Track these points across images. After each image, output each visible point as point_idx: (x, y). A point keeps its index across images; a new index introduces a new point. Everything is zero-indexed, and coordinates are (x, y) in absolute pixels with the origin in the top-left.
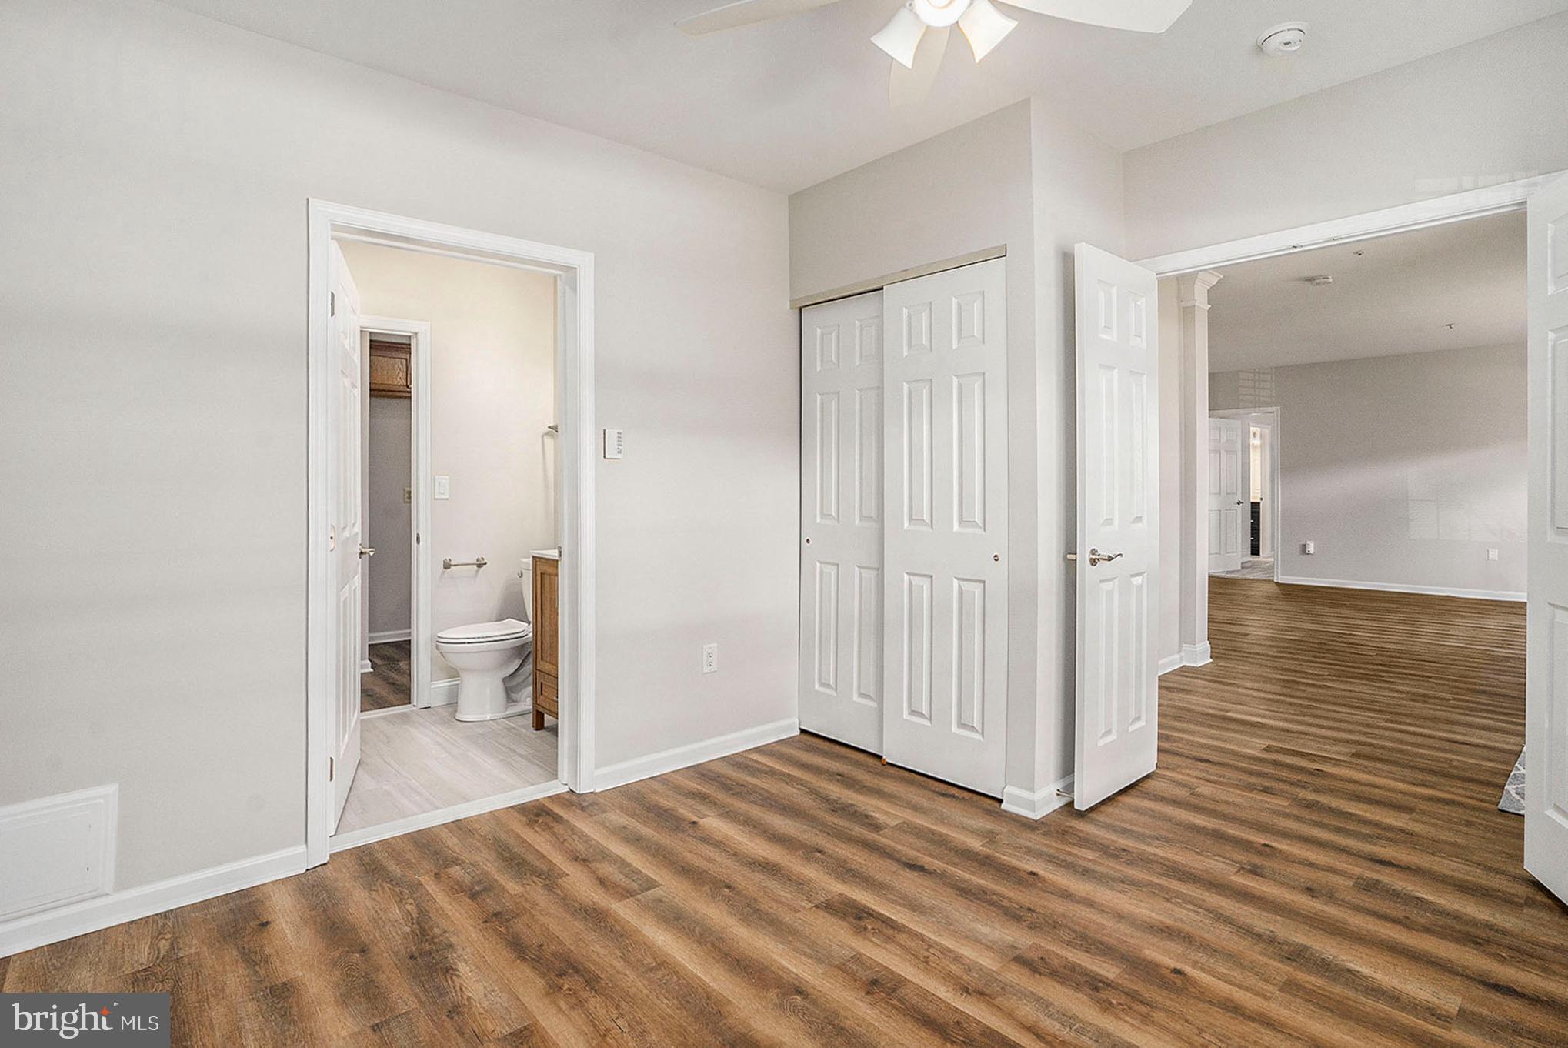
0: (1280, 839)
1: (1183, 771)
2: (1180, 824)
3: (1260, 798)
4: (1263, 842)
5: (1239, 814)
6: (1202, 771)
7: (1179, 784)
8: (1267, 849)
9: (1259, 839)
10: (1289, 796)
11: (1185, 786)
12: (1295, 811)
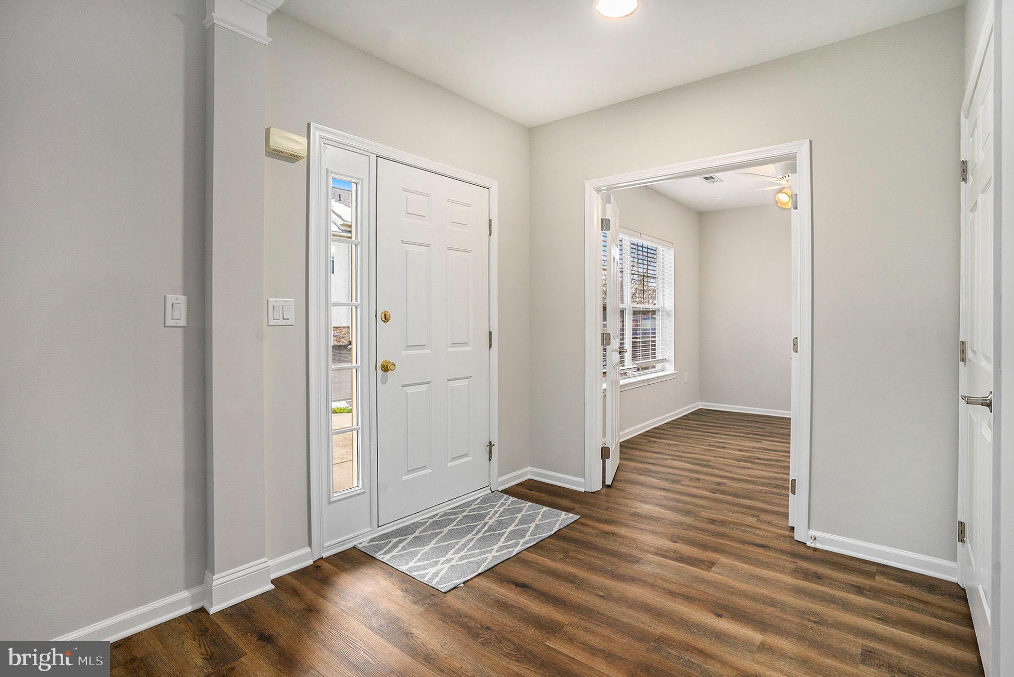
0: (707, 496)
1: (772, 534)
2: (758, 500)
3: (717, 516)
4: (716, 494)
5: (728, 506)
6: (758, 535)
7: (770, 524)
8: (714, 492)
9: (717, 496)
10: (699, 518)
11: (765, 522)
12: (698, 509)
